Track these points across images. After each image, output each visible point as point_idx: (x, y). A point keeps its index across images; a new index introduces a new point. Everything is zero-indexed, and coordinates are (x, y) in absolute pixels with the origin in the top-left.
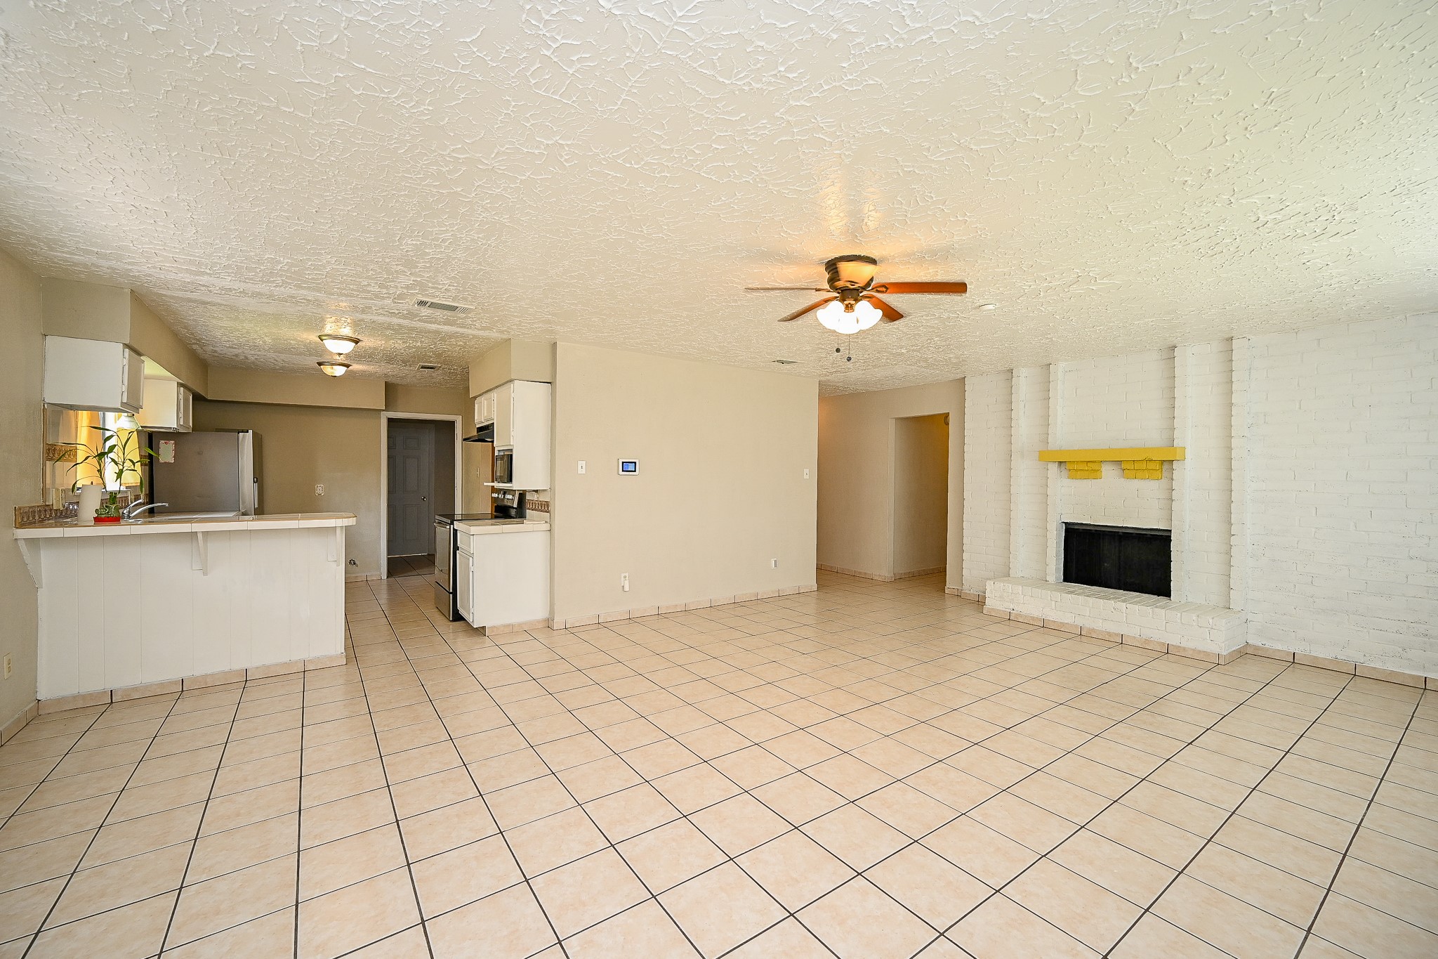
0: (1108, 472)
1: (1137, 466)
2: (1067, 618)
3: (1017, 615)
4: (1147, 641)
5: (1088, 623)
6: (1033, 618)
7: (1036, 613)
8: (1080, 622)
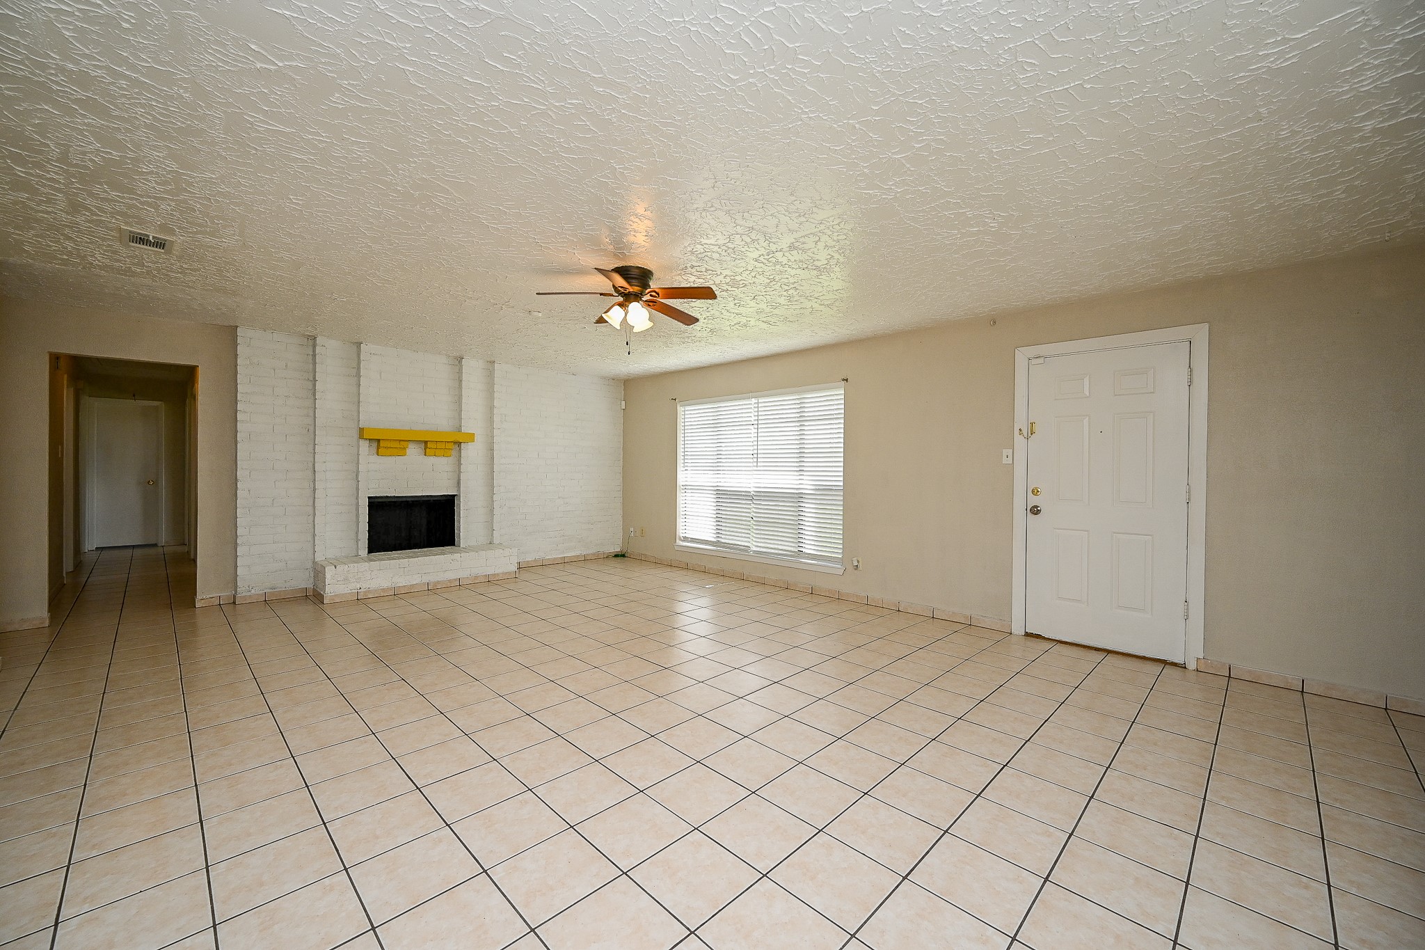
0: (413, 451)
1: (439, 445)
2: (415, 580)
3: (366, 592)
4: (476, 577)
5: (432, 578)
6: (383, 590)
7: (386, 584)
8: (426, 579)
